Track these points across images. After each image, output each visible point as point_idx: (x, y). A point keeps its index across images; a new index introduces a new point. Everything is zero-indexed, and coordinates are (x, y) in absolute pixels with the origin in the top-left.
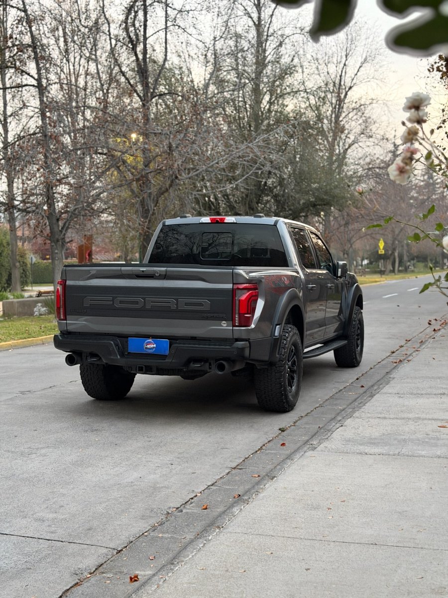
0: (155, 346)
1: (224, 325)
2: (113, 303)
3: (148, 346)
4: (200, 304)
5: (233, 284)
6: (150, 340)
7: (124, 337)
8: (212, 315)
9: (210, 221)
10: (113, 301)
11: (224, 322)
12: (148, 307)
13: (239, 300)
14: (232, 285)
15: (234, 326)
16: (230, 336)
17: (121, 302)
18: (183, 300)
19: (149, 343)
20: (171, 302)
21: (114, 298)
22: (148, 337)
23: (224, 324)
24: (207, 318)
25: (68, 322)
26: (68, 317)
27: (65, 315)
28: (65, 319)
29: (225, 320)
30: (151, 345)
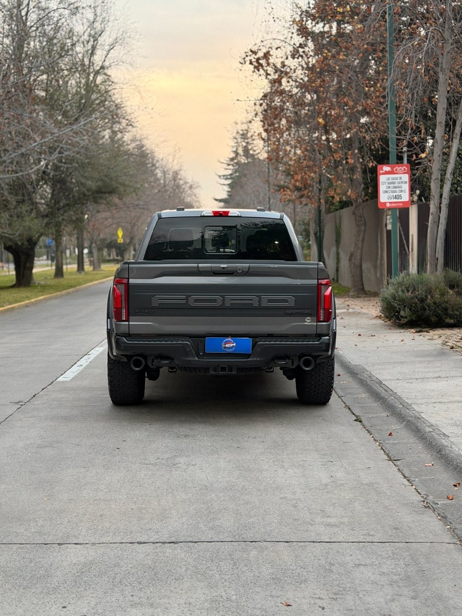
0: (235, 344)
1: (308, 321)
2: (187, 302)
3: (227, 345)
4: (286, 301)
5: (318, 279)
6: (229, 339)
7: (200, 337)
8: (296, 311)
9: (212, 215)
10: (187, 299)
11: (308, 318)
12: (228, 304)
13: (325, 296)
14: (316, 280)
15: (318, 321)
16: (313, 331)
17: (196, 301)
18: (265, 297)
19: (228, 342)
20: (253, 299)
21: (188, 297)
22: (226, 336)
23: (308, 319)
24: (291, 315)
25: (130, 323)
26: (131, 318)
27: (128, 315)
28: (127, 320)
29: (310, 315)
30: (230, 345)
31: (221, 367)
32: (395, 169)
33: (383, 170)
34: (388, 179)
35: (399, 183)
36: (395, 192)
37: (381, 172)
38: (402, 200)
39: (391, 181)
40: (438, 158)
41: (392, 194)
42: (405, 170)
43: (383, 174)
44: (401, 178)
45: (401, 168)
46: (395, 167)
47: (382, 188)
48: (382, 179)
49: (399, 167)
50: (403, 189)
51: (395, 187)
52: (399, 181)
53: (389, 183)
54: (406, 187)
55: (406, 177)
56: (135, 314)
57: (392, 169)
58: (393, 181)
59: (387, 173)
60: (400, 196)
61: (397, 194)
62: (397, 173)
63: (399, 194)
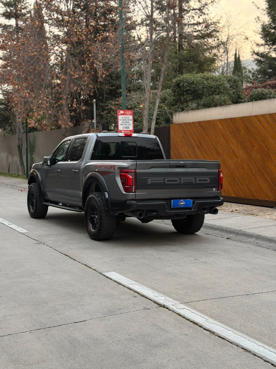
0: (184, 203)
2: (164, 181)
3: (181, 204)
4: (206, 180)
5: (218, 169)
6: (182, 200)
8: (210, 185)
9: (124, 135)
10: (164, 180)
11: (214, 188)
12: (182, 182)
13: (220, 177)
15: (218, 190)
16: (216, 195)
17: (168, 181)
18: (198, 178)
19: (182, 202)
20: (193, 179)
21: (164, 179)
22: (181, 198)
23: (214, 189)
24: (208, 187)
25: (136, 193)
26: (137, 190)
27: (136, 189)
28: (135, 192)
29: (215, 187)
30: (182, 203)
31: (181, 215)
32: (126, 112)
33: (120, 113)
34: (123, 118)
35: (128, 120)
36: (126, 125)
37: (119, 114)
38: (130, 129)
39: (124, 119)
40: (147, 108)
41: (125, 126)
42: (130, 113)
43: (120, 115)
44: (129, 118)
45: (128, 112)
46: (126, 111)
47: (120, 122)
48: (120, 117)
49: (128, 111)
50: (130, 123)
51: (126, 122)
52: (128, 119)
53: (123, 120)
54: (131, 122)
55: (131, 117)
56: (140, 189)
57: (125, 112)
58: (125, 119)
59: (122, 114)
60: (129, 127)
61: (127, 126)
62: (126, 115)
63: (128, 126)
